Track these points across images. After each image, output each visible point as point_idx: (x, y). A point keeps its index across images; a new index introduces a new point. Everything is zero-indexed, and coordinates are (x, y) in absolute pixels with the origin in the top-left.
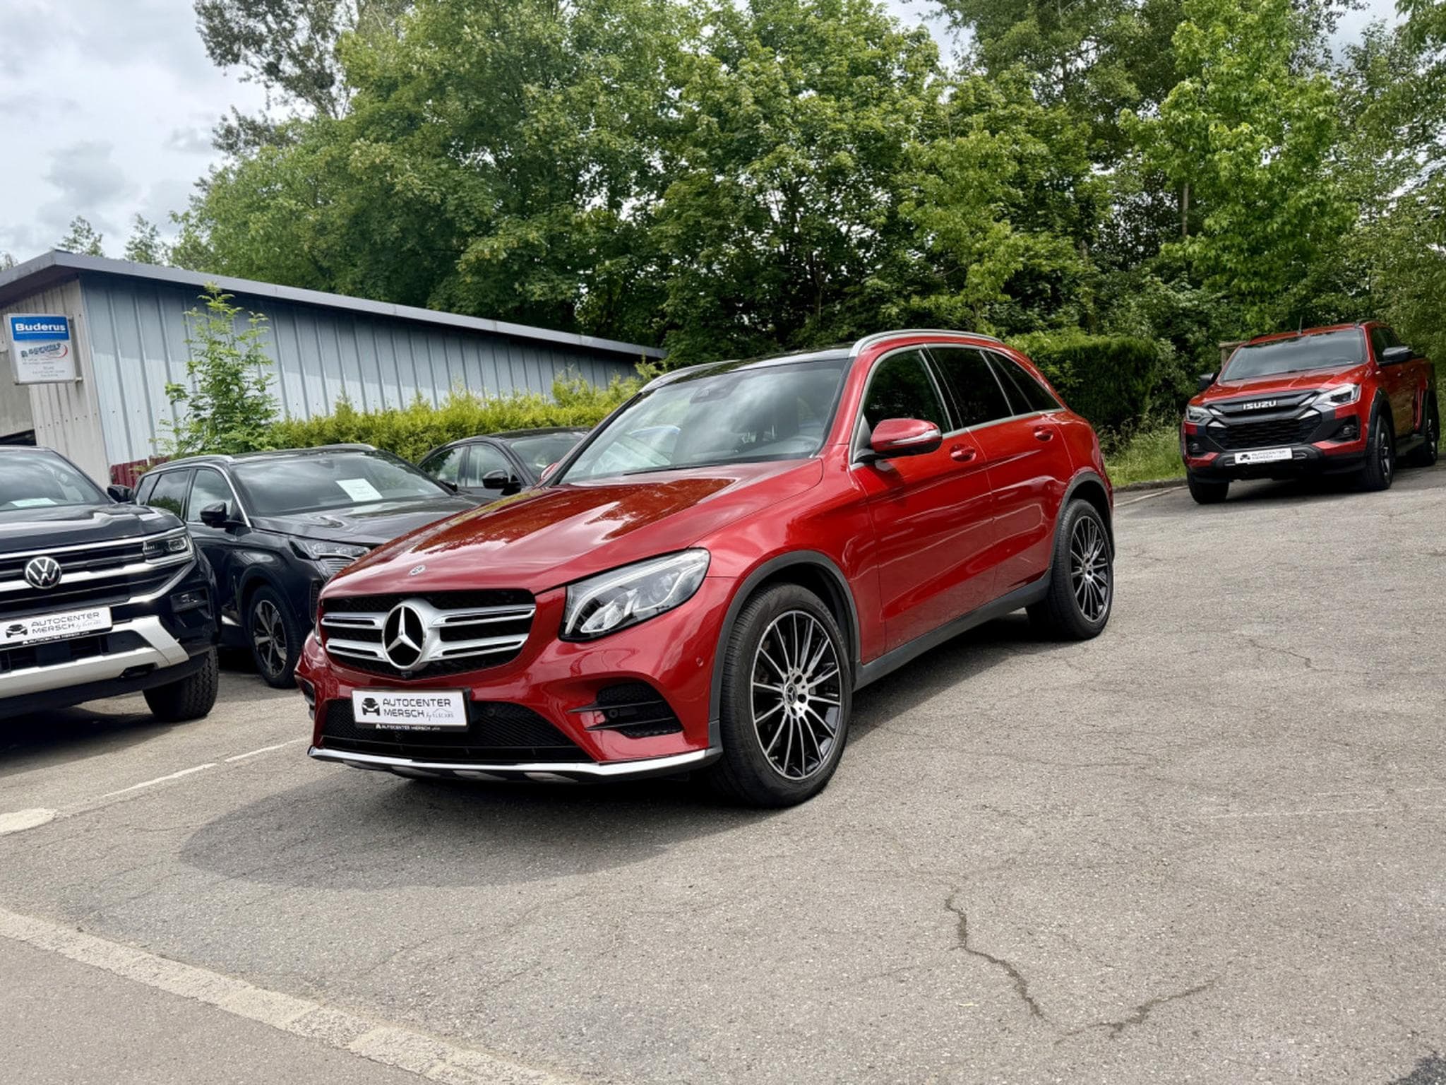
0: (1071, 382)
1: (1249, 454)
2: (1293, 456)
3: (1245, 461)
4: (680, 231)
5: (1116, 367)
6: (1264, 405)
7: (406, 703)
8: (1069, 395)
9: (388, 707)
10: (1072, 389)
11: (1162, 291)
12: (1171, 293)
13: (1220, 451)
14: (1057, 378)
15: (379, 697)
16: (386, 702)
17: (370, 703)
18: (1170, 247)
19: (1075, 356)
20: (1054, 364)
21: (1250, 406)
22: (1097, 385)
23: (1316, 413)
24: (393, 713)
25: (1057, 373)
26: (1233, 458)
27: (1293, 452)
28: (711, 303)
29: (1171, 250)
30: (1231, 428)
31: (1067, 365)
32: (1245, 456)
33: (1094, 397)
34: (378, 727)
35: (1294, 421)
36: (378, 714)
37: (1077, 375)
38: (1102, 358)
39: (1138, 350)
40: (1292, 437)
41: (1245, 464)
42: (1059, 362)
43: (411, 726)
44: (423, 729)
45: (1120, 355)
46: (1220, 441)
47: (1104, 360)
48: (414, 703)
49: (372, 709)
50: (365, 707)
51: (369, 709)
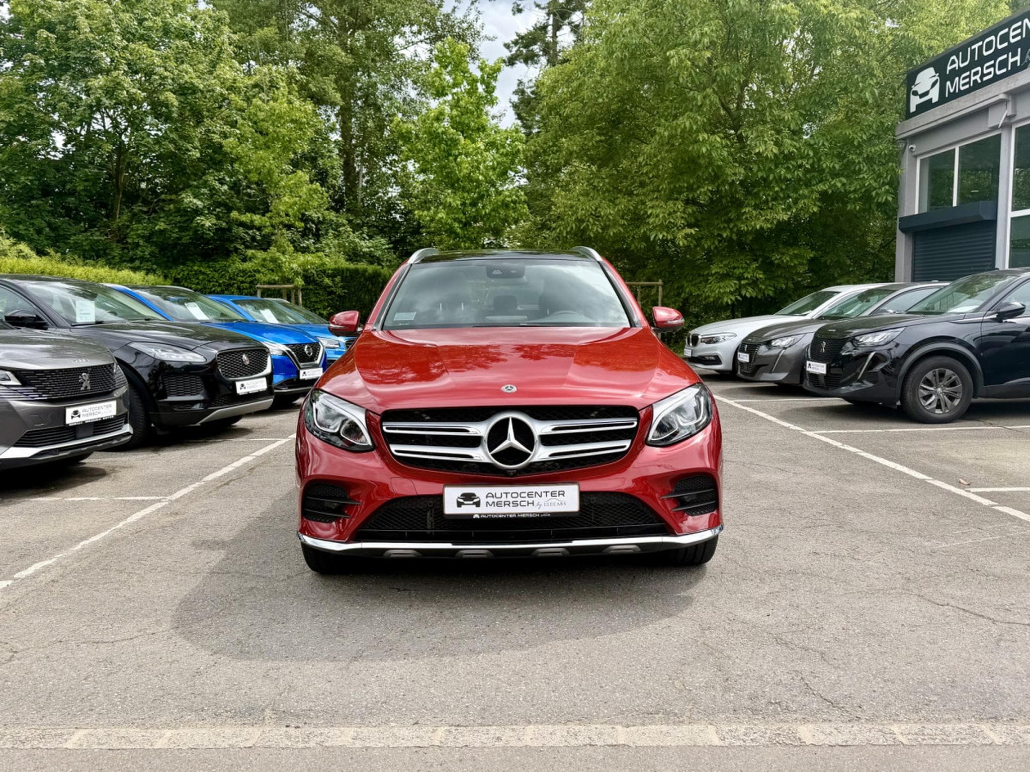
0: (339, 291)
4: (12, 119)
5: (370, 286)
7: (515, 495)
8: (337, 301)
9: (491, 500)
10: (339, 296)
11: (351, 237)
12: (357, 240)
14: (329, 287)
16: (490, 495)
17: (468, 497)
18: (421, 213)
19: (343, 274)
20: (328, 277)
22: (356, 296)
24: (498, 504)
25: (331, 284)
28: (31, 181)
29: (422, 215)
31: (338, 279)
33: (354, 304)
34: (477, 516)
36: (478, 506)
37: (343, 287)
38: (360, 278)
39: (385, 276)
42: (332, 276)
43: (517, 514)
44: (531, 515)
45: (374, 277)
47: (362, 280)
48: (525, 495)
49: (471, 502)
50: (461, 501)
51: (466, 502)
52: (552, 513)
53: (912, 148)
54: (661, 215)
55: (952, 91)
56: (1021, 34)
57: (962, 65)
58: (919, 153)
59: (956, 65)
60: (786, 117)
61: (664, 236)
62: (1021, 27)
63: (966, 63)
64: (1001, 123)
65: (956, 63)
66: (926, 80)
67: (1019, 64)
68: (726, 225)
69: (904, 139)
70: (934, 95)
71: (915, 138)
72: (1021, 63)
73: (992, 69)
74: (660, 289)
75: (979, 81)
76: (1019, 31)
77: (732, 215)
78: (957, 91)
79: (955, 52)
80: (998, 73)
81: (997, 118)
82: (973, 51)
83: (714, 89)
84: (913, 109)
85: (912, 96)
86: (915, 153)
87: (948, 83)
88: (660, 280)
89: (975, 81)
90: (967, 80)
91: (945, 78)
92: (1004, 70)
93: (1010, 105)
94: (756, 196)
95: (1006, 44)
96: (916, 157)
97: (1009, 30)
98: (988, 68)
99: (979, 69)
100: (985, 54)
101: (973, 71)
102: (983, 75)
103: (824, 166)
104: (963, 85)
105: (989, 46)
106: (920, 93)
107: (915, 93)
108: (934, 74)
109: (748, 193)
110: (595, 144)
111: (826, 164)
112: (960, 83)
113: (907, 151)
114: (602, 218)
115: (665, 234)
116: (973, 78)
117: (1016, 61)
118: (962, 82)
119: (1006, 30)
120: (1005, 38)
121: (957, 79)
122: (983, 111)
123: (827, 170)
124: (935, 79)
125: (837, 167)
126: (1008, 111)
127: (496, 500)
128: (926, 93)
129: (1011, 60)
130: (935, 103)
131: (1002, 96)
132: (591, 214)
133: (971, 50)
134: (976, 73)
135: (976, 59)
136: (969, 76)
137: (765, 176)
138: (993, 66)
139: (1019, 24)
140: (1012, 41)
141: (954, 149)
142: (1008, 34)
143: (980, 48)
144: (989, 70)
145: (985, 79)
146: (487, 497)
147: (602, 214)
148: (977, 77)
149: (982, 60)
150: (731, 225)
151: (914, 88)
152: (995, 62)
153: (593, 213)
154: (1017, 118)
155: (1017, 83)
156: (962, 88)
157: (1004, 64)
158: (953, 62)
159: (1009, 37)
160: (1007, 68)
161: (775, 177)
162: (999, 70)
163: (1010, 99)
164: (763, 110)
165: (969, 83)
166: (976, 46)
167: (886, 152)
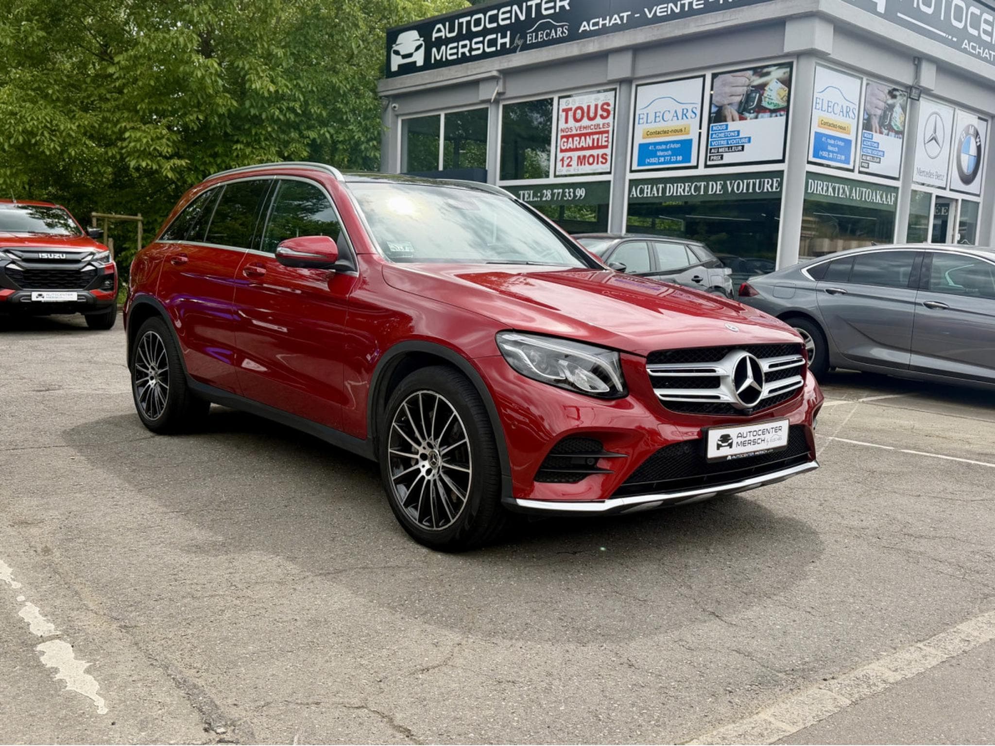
1: (44, 294)
2: (78, 299)
3: (40, 299)
6: (57, 256)
7: (755, 433)
9: (740, 440)
13: (17, 289)
15: (733, 432)
16: (740, 435)
17: (725, 438)
21: (45, 256)
23: (93, 268)
24: (744, 444)
26: (30, 296)
27: (78, 296)
30: (27, 271)
32: (40, 295)
34: (729, 458)
35: (78, 272)
36: (731, 447)
40: (75, 284)
41: (40, 302)
43: (754, 452)
44: (763, 452)
46: (17, 280)
48: (760, 433)
49: (726, 444)
50: (720, 443)
51: (723, 444)
52: (774, 449)
53: (395, 107)
54: (145, 141)
55: (438, 58)
56: (510, 18)
57: (449, 35)
58: (402, 113)
59: (442, 34)
60: (279, 53)
61: (148, 165)
62: (510, 12)
63: (454, 34)
64: (493, 98)
65: (441, 32)
66: (409, 41)
67: (508, 46)
68: (212, 160)
69: (386, 96)
70: (419, 58)
71: (397, 97)
72: (510, 45)
73: (481, 46)
74: (140, 225)
75: (468, 54)
76: (508, 15)
77: (219, 149)
78: (444, 59)
79: (442, 20)
80: (488, 50)
81: (489, 92)
82: (460, 25)
83: (210, 8)
84: (394, 68)
85: (393, 55)
86: (397, 113)
87: (434, 50)
88: (139, 215)
89: (463, 54)
90: (455, 51)
91: (430, 45)
92: (493, 49)
93: (501, 82)
94: (248, 133)
95: (495, 25)
96: (397, 116)
97: (498, 12)
98: (476, 43)
99: (467, 42)
100: (474, 29)
101: (461, 43)
102: (471, 50)
103: (312, 111)
104: (451, 55)
105: (478, 22)
106: (402, 53)
107: (397, 53)
108: (418, 38)
109: (237, 128)
110: (36, 40)
111: (315, 110)
112: (447, 52)
113: (390, 109)
114: (61, 133)
115: (149, 162)
116: (461, 50)
117: (505, 43)
118: (449, 52)
119: (495, 12)
120: (494, 19)
121: (443, 47)
122: (475, 84)
123: (315, 116)
124: (419, 43)
125: (324, 114)
126: (499, 88)
127: (743, 440)
128: (410, 55)
129: (500, 41)
130: (420, 67)
131: (495, 73)
132: (46, 126)
133: (459, 23)
134: (464, 46)
135: (464, 32)
136: (457, 47)
137: (257, 114)
138: (483, 42)
139: (508, 8)
140: (502, 23)
141: (439, 115)
142: (497, 15)
143: (468, 23)
144: (479, 46)
145: (474, 53)
146: (738, 437)
147: (62, 127)
148: (466, 50)
149: (470, 36)
150: (219, 161)
151: (395, 48)
152: (484, 39)
153: (49, 125)
154: (507, 95)
155: (510, 63)
156: (450, 58)
157: (493, 43)
158: (439, 30)
159: (498, 19)
160: (496, 47)
161: (267, 117)
162: (488, 47)
163: (502, 76)
164: (254, 40)
165: (457, 53)
166: (464, 20)
167: (372, 107)
